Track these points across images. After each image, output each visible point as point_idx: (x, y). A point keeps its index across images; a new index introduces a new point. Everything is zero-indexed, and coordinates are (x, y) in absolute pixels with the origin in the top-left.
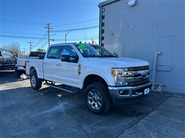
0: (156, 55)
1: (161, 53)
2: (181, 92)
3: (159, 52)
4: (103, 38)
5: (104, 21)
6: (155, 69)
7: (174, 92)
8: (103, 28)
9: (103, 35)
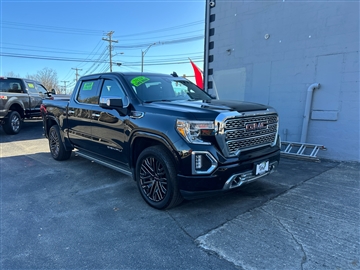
0: (310, 90)
1: (319, 87)
2: (356, 160)
3: (316, 85)
4: (210, 59)
5: (213, 25)
6: (308, 117)
7: (341, 159)
8: (212, 39)
9: (212, 52)
